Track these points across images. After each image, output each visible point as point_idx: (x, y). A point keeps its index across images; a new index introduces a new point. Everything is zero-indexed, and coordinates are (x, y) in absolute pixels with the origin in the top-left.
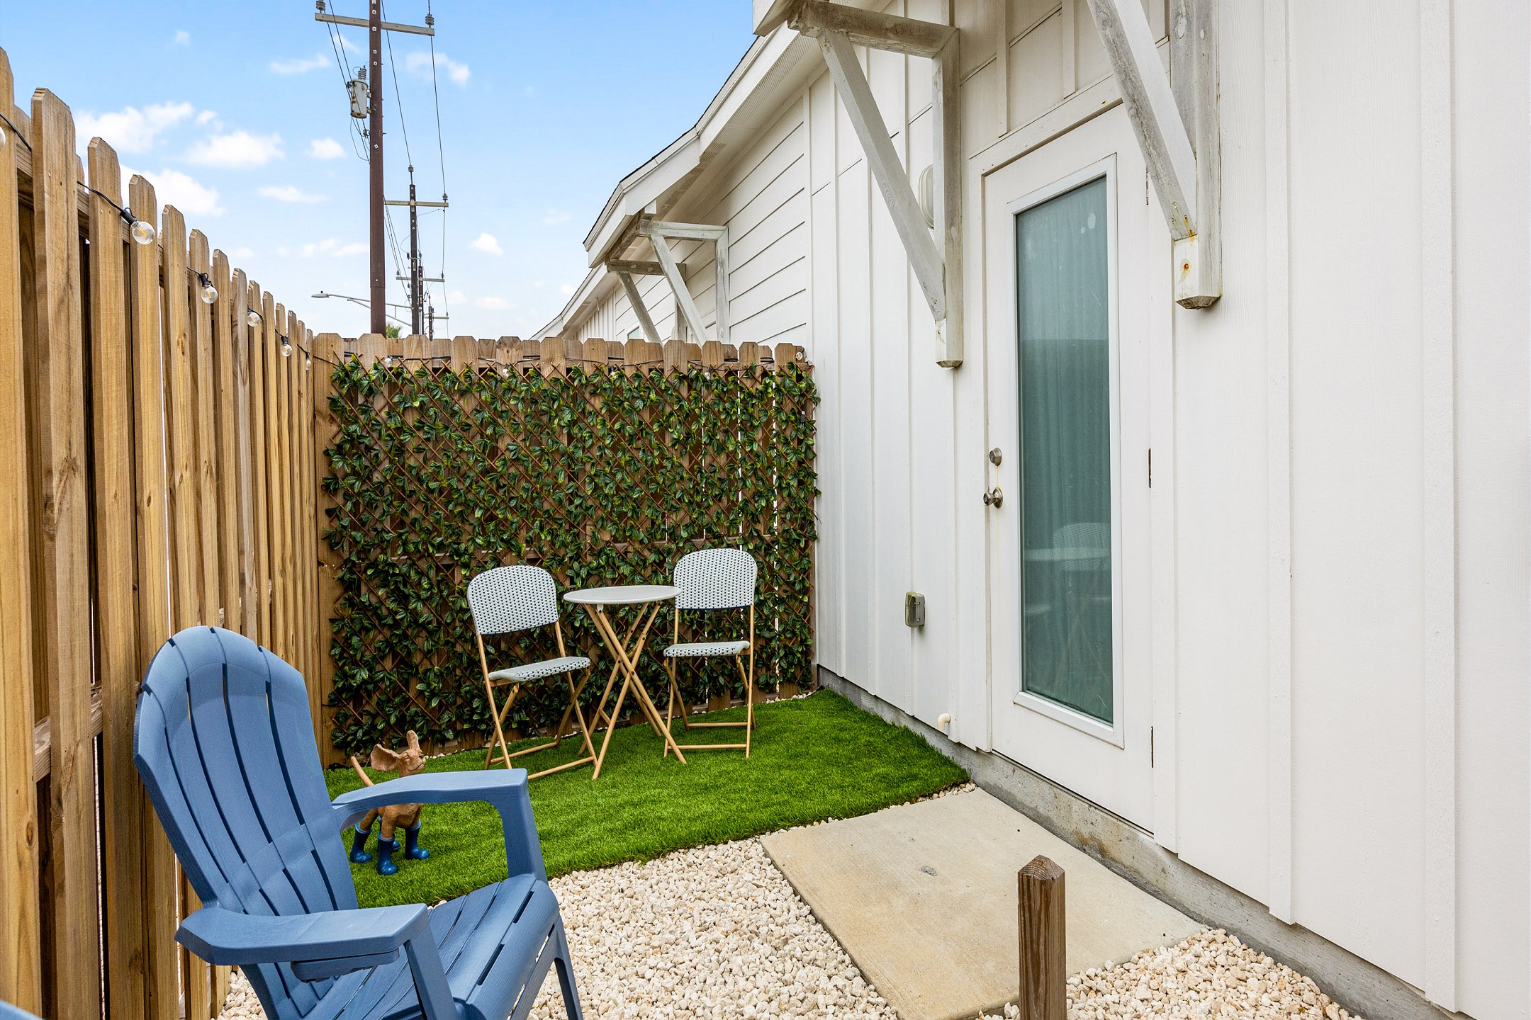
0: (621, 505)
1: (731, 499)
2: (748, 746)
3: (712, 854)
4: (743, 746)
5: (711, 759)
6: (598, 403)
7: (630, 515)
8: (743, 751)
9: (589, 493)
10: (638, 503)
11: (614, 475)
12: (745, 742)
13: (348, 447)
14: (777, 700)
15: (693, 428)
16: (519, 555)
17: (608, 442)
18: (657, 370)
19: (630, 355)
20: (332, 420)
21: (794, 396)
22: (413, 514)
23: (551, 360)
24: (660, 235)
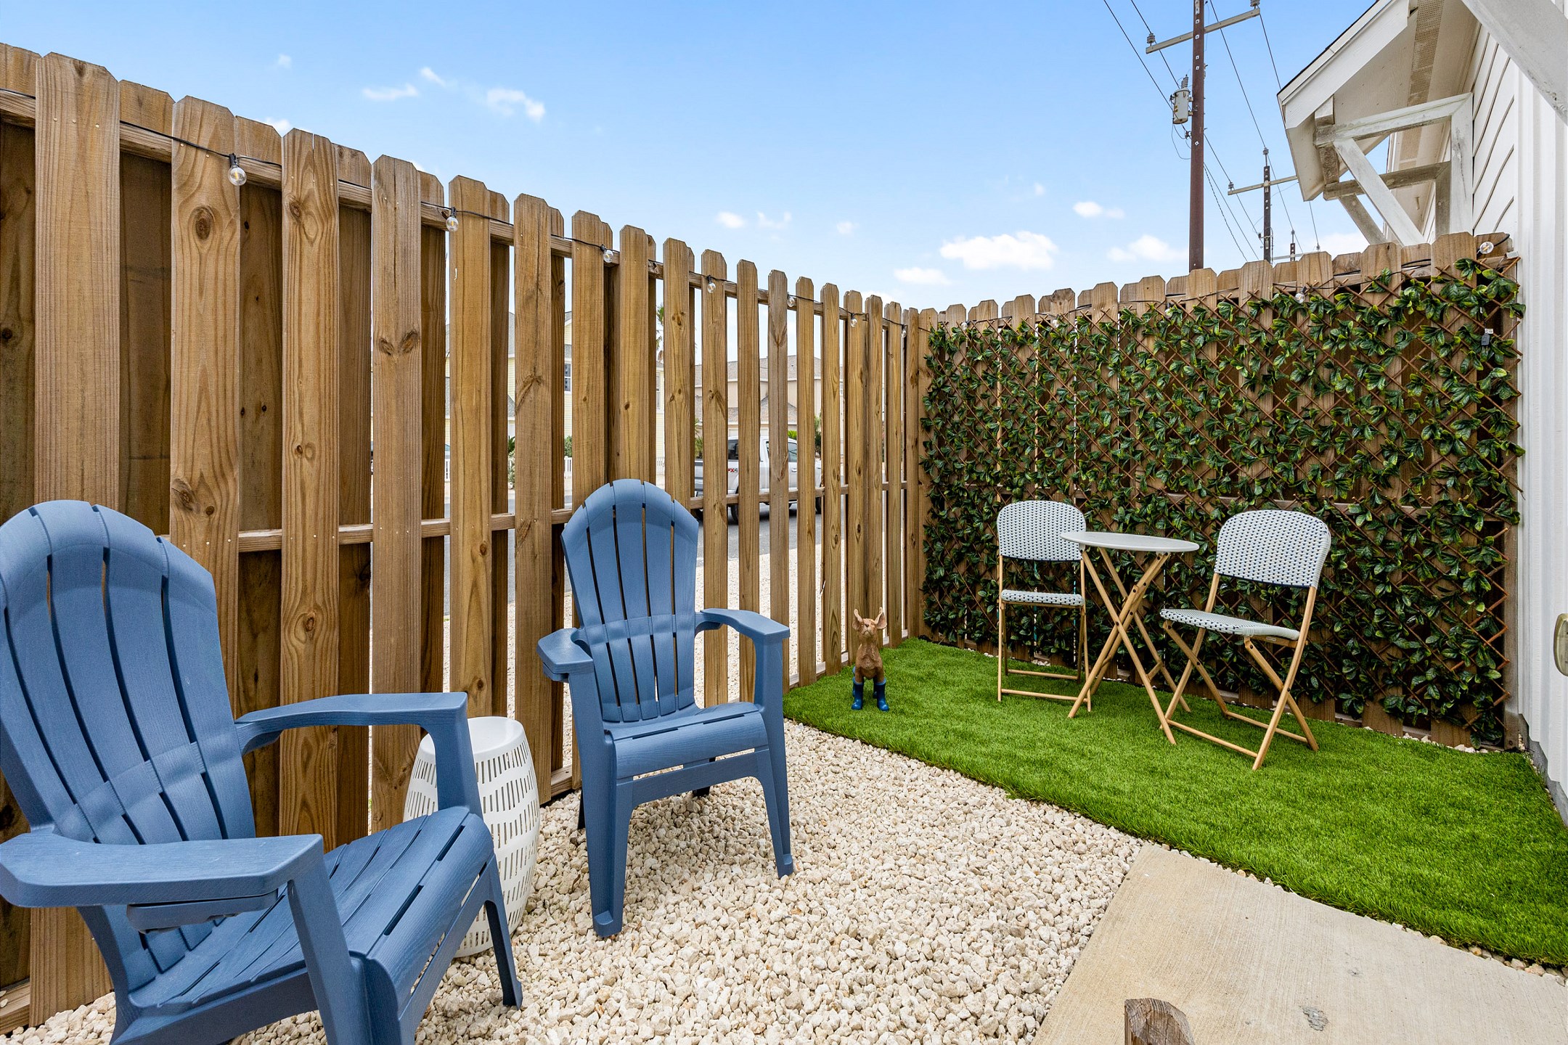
0: (1175, 452)
1: (1339, 452)
2: (1259, 756)
3: (1078, 826)
4: (1253, 754)
5: (1208, 752)
6: (1151, 345)
7: (1184, 463)
8: (1252, 760)
9: (1138, 437)
10: (1199, 451)
11: (1168, 420)
12: (1257, 751)
13: (937, 395)
14: (1425, 740)
15: (1276, 363)
16: (1066, 493)
17: (1159, 384)
18: (1227, 301)
19: (1193, 289)
20: (929, 375)
21: (1469, 308)
22: (980, 450)
23: (1103, 305)
24: (1348, 138)
